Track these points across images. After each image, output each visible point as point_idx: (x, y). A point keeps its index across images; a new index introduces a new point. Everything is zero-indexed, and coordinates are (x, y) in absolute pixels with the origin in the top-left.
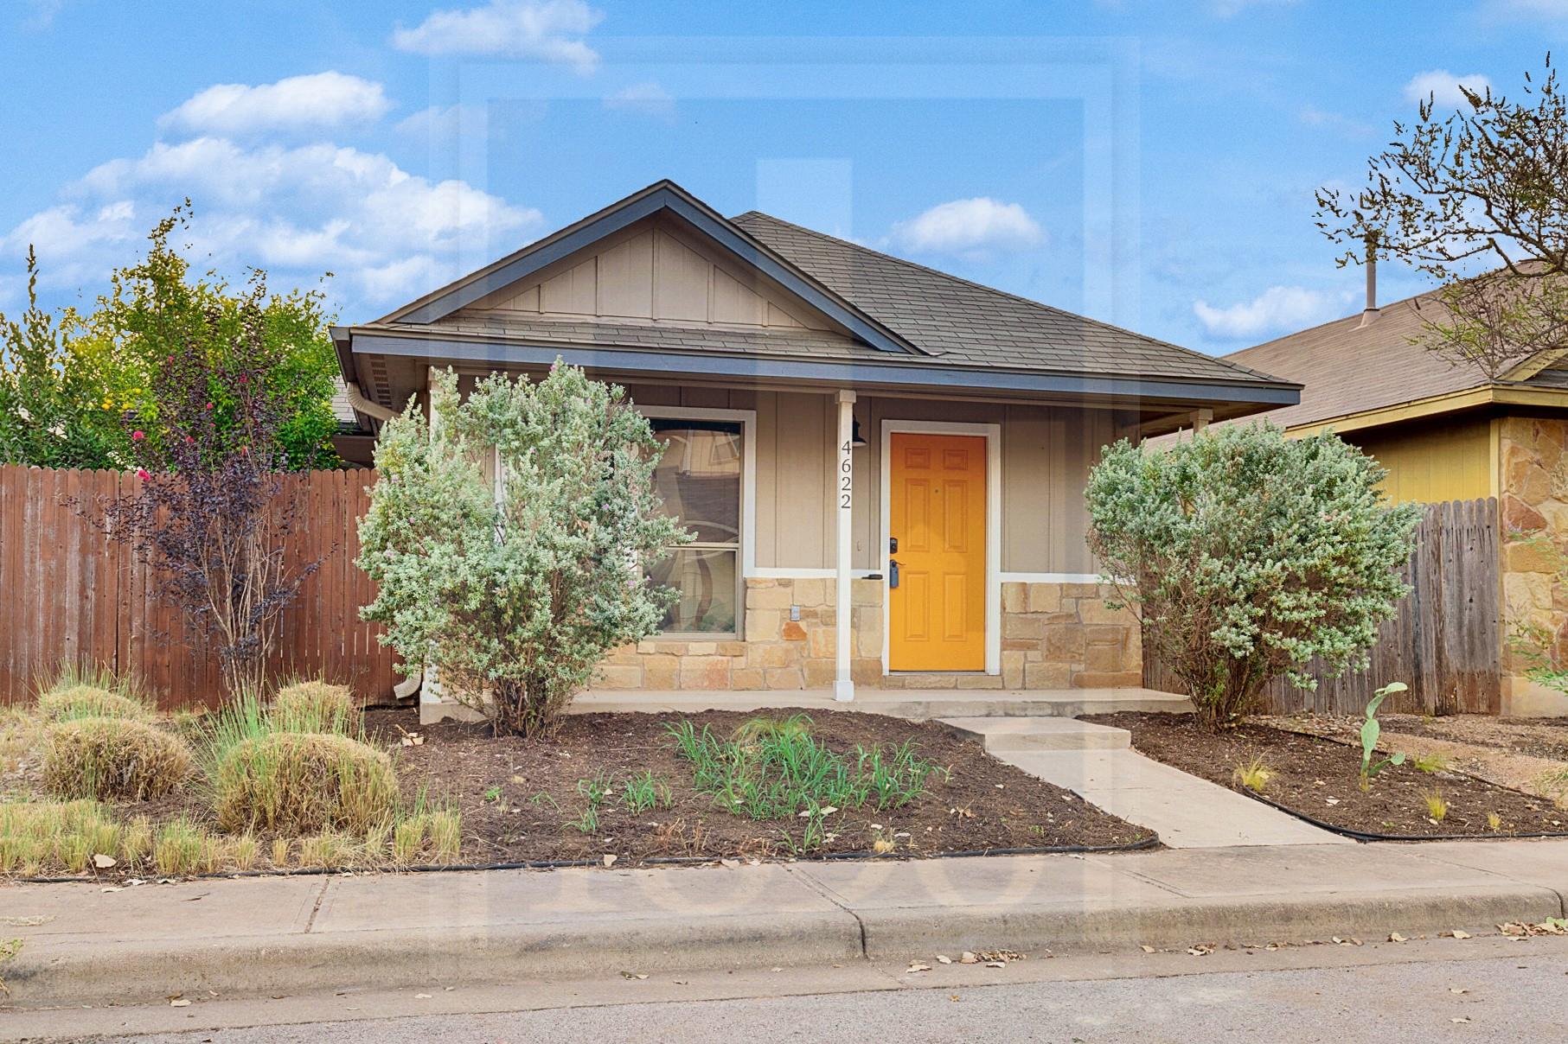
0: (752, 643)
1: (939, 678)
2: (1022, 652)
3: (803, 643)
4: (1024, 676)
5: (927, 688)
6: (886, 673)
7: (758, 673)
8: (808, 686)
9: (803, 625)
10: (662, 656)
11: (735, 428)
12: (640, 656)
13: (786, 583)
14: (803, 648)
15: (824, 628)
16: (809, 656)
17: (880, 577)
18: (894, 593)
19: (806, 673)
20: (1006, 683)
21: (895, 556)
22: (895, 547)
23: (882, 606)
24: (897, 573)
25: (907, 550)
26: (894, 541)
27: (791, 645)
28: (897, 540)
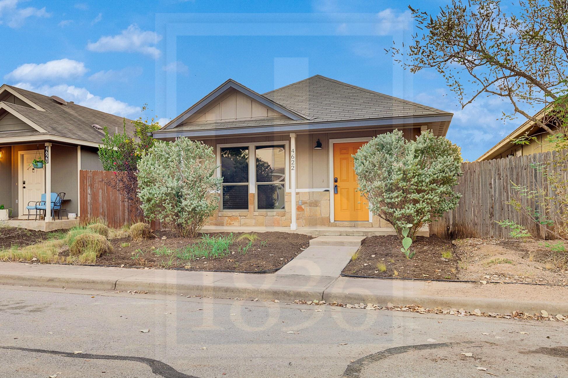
0: (288, 212)
3: (303, 212)
4: (380, 223)
5: (344, 227)
6: (332, 221)
7: (289, 222)
8: (305, 226)
9: (303, 206)
10: (260, 216)
11: (283, 146)
12: (254, 216)
13: (297, 193)
14: (303, 214)
15: (310, 207)
16: (305, 216)
17: (328, 191)
18: (336, 195)
19: (304, 222)
20: (373, 225)
21: (336, 184)
22: (336, 181)
23: (329, 200)
24: (337, 189)
25: (341, 181)
26: (335, 179)
27: (299, 213)
28: (337, 178)
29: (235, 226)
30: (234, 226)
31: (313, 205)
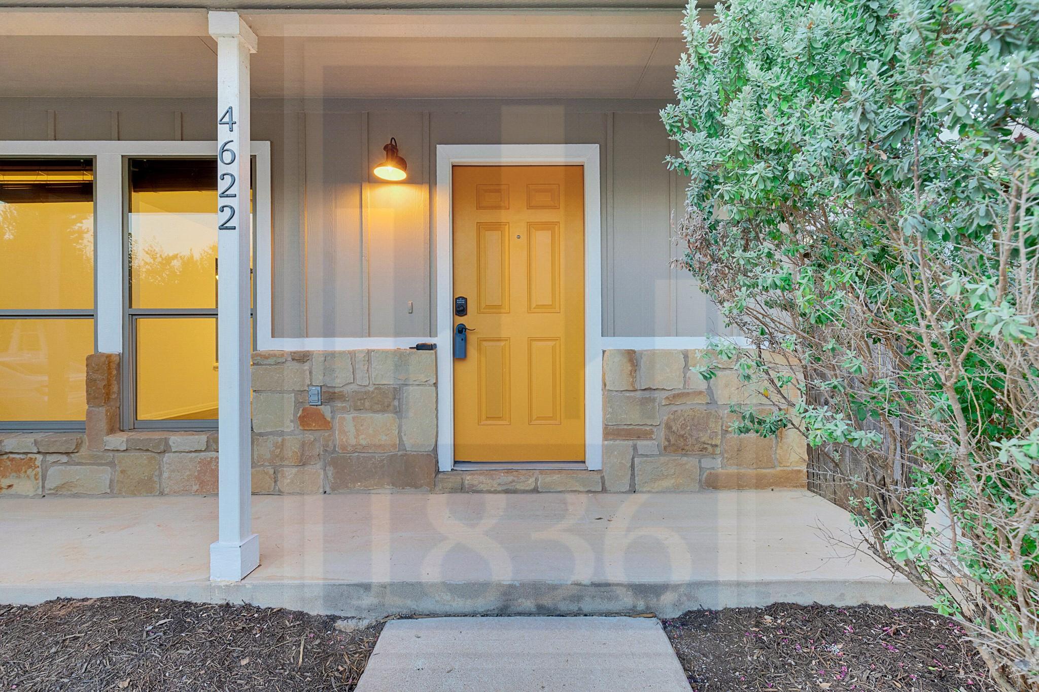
0: (259, 434)
1: (510, 478)
2: (631, 443)
3: (326, 434)
4: (633, 475)
6: (446, 463)
7: (266, 473)
9: (325, 410)
13: (302, 358)
14: (325, 440)
15: (355, 414)
16: (334, 451)
17: (432, 347)
18: (461, 366)
19: (330, 474)
20: (607, 484)
21: (461, 320)
22: (460, 308)
23: (436, 384)
24: (465, 340)
25: (479, 312)
26: (459, 302)
27: (310, 436)
28: (466, 299)
29: (19, 496)
30: (12, 496)
31: (367, 404)
